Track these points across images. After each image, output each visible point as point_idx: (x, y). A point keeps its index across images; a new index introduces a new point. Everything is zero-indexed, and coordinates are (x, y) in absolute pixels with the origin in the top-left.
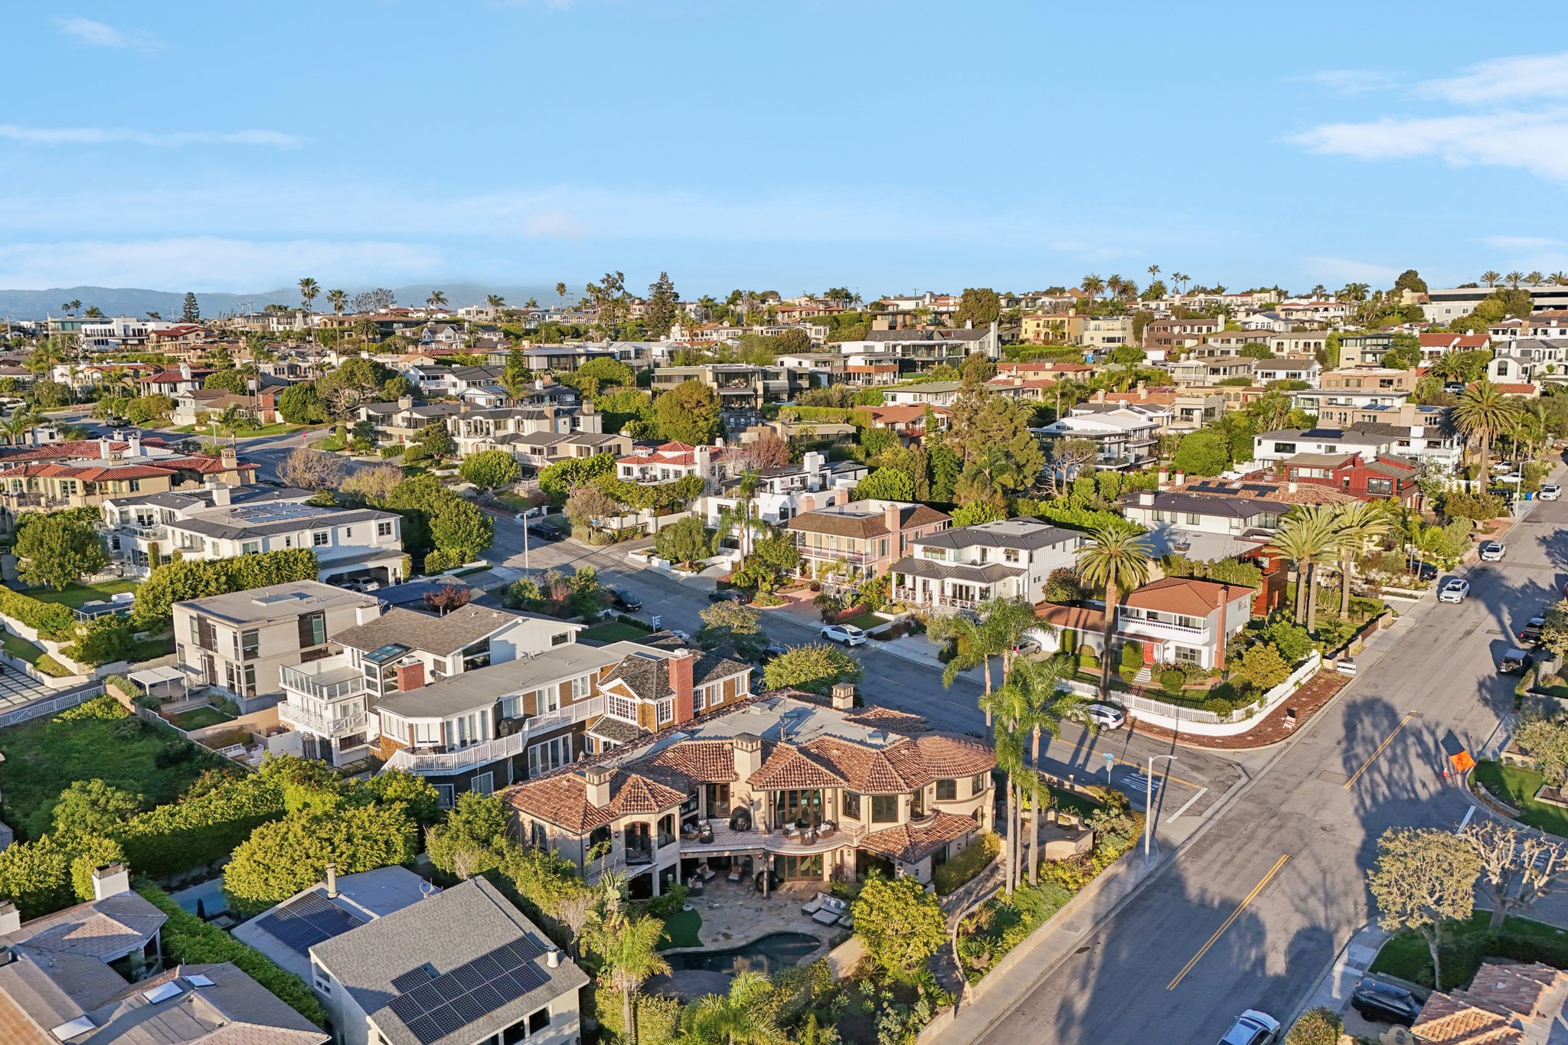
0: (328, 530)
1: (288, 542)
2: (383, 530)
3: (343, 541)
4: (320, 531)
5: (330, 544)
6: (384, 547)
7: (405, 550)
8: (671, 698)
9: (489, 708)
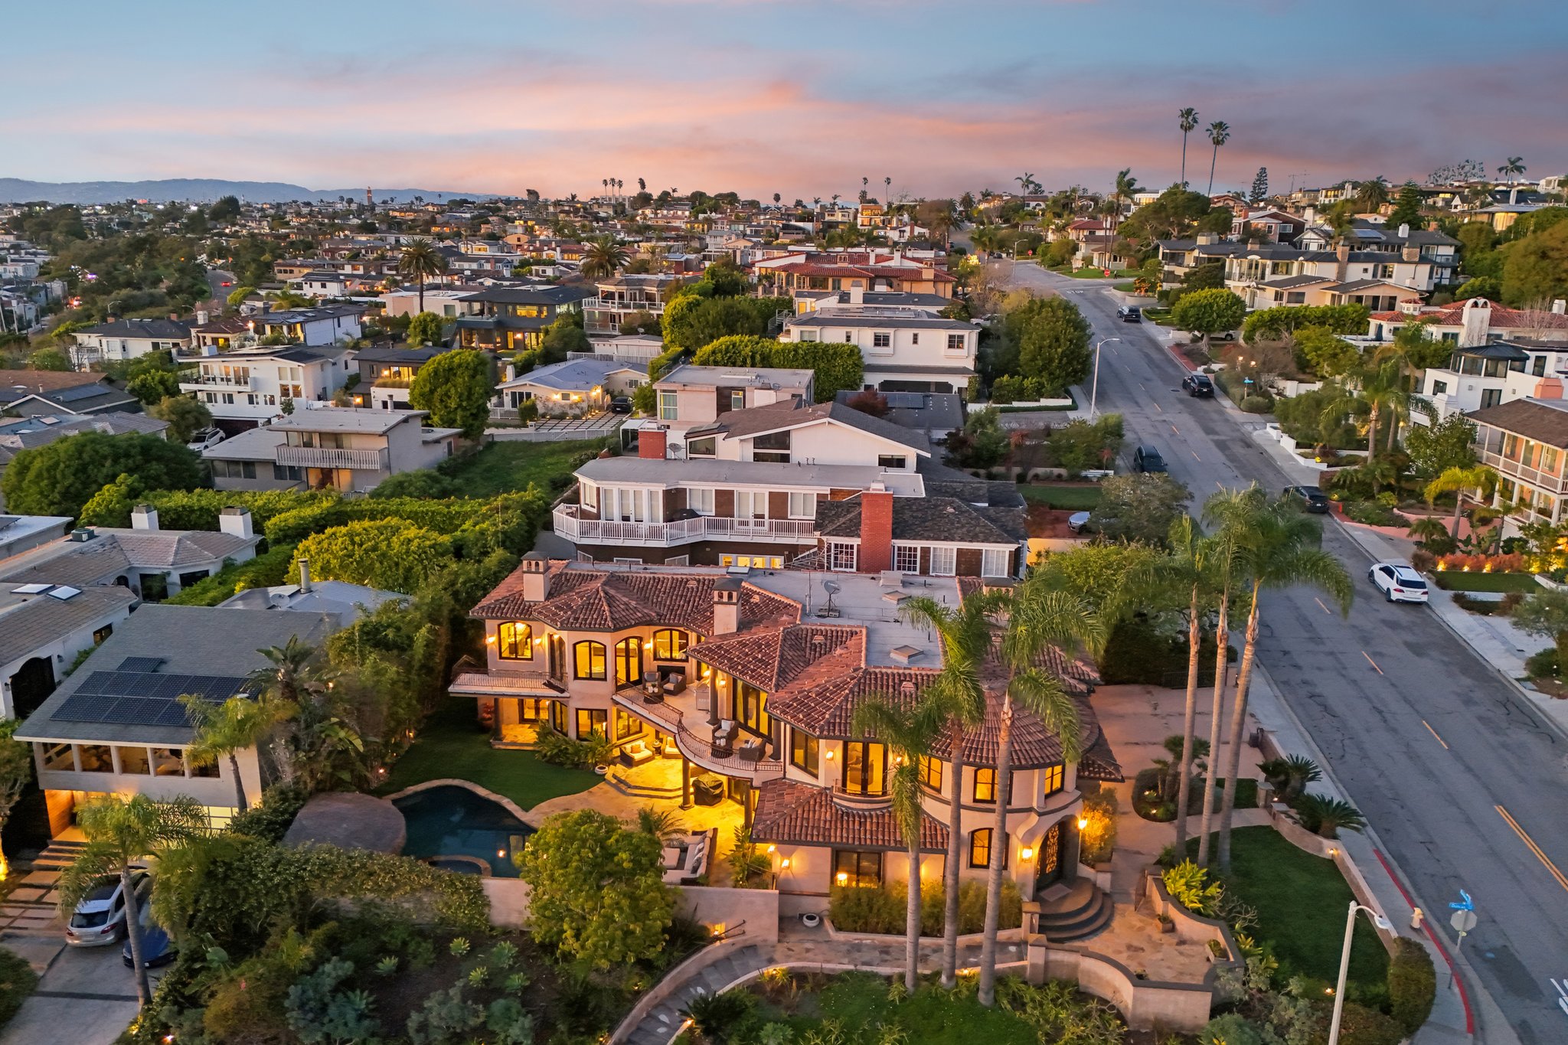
0: (890, 331)
1: (848, 338)
2: (954, 342)
3: (907, 346)
4: (881, 331)
5: (890, 348)
6: (954, 363)
8: (856, 542)
9: (660, 489)
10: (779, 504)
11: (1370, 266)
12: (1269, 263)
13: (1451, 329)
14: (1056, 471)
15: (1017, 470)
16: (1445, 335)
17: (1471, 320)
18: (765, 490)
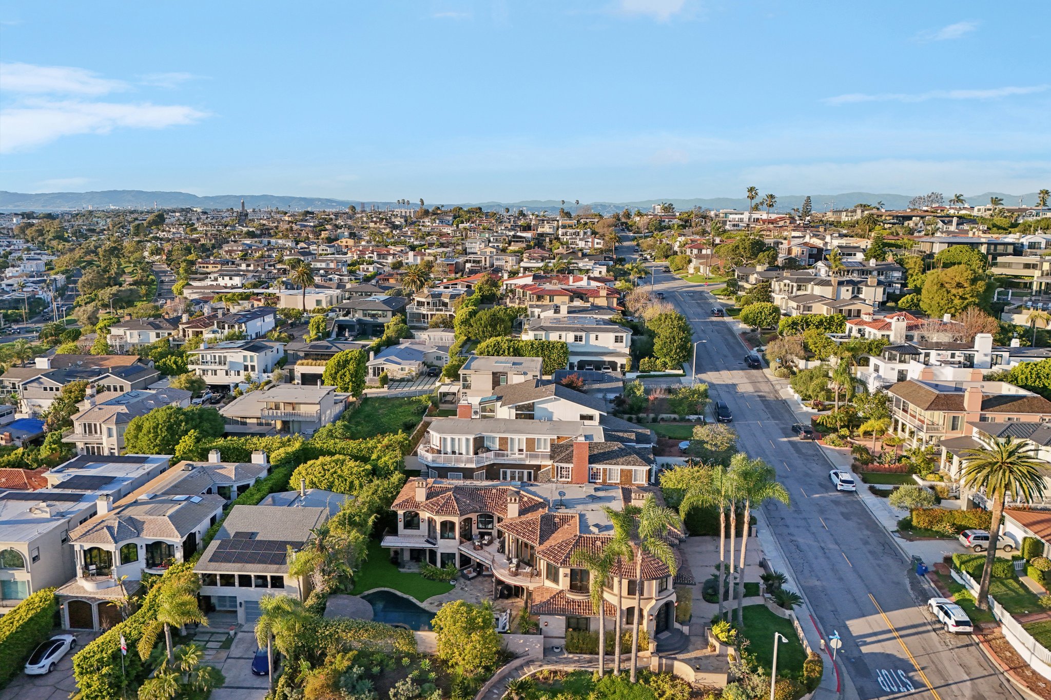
0: (583, 334)
1: (560, 337)
2: (618, 340)
3: (592, 341)
4: (578, 334)
5: (583, 342)
6: (618, 350)
7: (630, 355)
8: (571, 466)
9: (471, 437)
10: (531, 443)
11: (850, 288)
12: (795, 284)
13: (886, 333)
14: (673, 416)
15: (652, 416)
16: (883, 335)
17: (896, 329)
18: (524, 437)
